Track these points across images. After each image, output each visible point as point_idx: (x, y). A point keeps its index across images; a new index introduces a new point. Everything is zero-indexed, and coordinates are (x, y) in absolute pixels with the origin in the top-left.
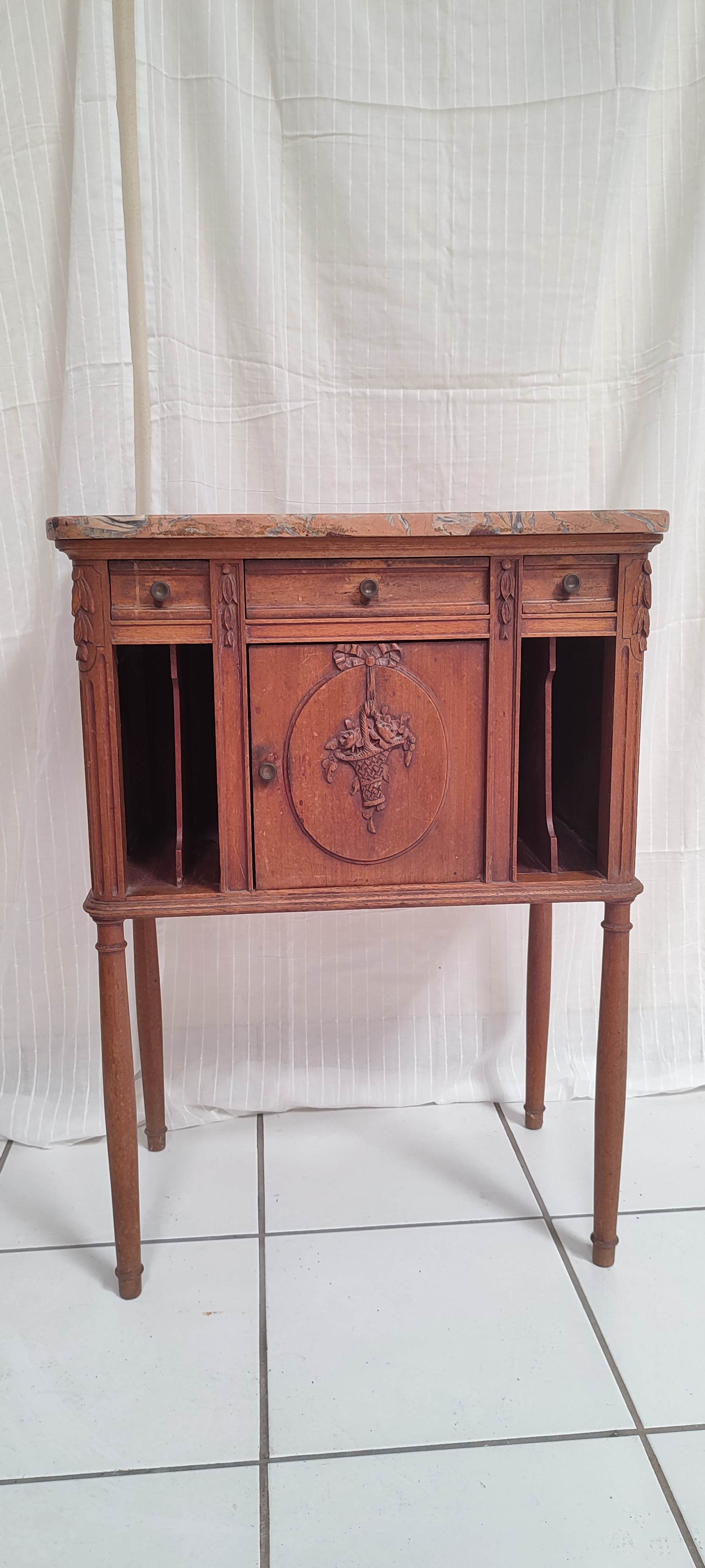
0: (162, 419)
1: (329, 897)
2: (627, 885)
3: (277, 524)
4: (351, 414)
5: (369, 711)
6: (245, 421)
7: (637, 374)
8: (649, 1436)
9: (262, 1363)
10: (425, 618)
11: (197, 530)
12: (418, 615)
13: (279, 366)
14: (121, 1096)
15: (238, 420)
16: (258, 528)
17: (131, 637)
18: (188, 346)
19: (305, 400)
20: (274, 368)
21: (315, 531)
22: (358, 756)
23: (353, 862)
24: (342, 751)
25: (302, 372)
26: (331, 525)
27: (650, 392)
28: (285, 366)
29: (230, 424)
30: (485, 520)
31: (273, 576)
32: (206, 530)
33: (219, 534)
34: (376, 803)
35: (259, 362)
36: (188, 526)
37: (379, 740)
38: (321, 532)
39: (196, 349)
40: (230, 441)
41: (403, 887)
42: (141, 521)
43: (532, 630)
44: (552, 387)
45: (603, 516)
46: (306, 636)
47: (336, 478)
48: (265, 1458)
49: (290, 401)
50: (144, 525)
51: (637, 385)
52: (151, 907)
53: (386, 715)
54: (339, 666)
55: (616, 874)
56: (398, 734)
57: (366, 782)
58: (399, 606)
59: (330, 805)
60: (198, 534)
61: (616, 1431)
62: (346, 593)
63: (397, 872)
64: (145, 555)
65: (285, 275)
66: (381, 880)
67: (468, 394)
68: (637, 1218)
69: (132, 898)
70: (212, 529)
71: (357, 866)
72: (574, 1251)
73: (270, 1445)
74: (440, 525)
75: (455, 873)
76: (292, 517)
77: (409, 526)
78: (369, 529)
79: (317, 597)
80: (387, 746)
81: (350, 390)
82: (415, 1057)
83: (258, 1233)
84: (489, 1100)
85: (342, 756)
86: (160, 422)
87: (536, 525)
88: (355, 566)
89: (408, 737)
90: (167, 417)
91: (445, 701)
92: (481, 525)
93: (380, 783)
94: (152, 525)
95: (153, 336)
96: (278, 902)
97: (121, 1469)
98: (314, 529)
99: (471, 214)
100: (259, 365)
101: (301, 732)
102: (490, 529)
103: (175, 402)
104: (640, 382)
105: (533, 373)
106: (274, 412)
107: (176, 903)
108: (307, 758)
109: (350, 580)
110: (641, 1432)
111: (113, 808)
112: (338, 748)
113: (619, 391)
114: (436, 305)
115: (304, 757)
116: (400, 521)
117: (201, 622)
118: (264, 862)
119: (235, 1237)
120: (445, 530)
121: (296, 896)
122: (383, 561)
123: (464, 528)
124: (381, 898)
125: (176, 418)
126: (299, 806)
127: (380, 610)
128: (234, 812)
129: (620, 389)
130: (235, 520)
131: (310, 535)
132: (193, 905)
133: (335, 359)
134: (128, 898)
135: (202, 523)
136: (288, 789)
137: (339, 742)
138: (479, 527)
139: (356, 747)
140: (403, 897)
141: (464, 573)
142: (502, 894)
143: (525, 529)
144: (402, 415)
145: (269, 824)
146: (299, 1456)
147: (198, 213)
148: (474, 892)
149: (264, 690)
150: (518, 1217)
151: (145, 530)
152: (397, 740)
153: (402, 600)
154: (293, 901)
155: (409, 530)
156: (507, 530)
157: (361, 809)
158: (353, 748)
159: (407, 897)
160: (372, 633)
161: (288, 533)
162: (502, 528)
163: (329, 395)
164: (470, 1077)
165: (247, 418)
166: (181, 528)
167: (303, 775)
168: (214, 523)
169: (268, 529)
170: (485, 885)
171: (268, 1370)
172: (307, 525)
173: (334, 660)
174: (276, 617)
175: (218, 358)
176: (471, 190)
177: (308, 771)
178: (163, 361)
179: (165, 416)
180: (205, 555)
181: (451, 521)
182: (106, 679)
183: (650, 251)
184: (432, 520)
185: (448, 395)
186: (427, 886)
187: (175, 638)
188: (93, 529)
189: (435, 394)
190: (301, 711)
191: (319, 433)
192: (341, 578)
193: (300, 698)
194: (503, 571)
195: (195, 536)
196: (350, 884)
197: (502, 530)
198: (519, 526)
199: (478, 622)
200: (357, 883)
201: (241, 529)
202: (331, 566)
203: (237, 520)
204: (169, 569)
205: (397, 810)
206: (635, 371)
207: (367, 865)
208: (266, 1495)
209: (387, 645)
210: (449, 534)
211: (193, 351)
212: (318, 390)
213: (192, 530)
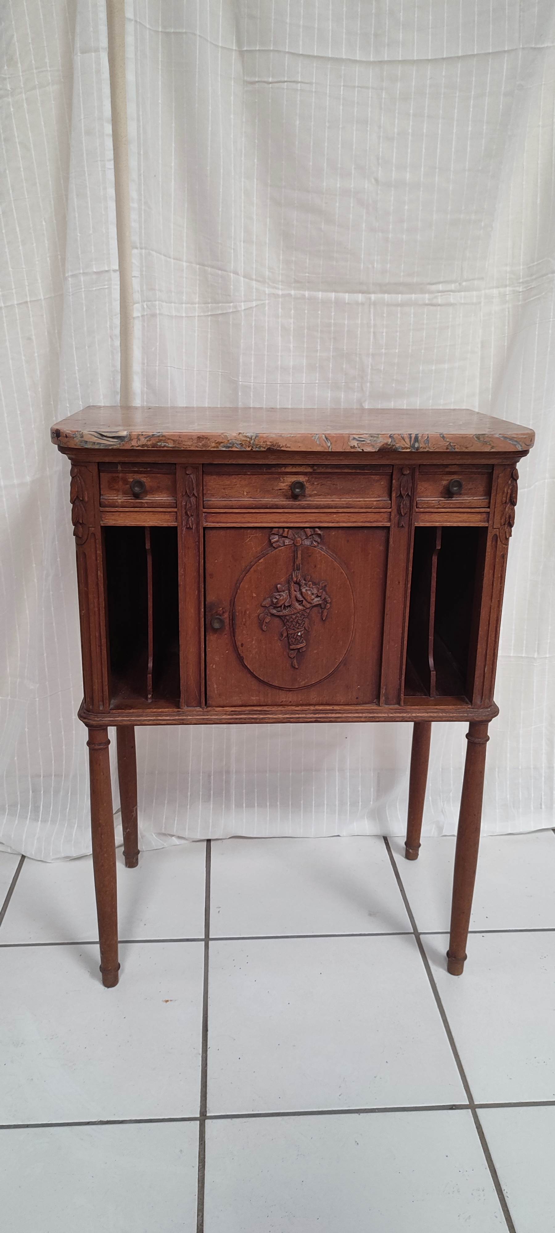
0: (143, 316)
1: (261, 714)
2: (487, 710)
3: (229, 440)
4: (293, 311)
5: (296, 579)
6: (208, 316)
7: (523, 283)
8: (477, 1110)
9: (204, 1040)
10: (341, 510)
11: (167, 444)
12: (336, 508)
13: (236, 273)
14: (105, 850)
15: (202, 314)
16: (214, 443)
17: (115, 520)
18: (165, 256)
19: (256, 300)
20: (232, 274)
21: (258, 446)
22: (286, 612)
23: (280, 688)
24: (275, 608)
25: (254, 277)
26: (271, 442)
27: (532, 299)
28: (241, 272)
29: (196, 318)
30: (390, 440)
31: (225, 476)
32: (174, 444)
33: (184, 448)
34: (299, 646)
35: (220, 269)
36: (160, 441)
37: (302, 601)
38: (262, 447)
39: (170, 258)
40: (196, 331)
41: (317, 707)
42: (124, 437)
43: (423, 521)
44: (454, 293)
45: (482, 439)
46: (249, 522)
47: (279, 363)
48: (203, 1116)
49: (244, 302)
50: (126, 440)
51: (523, 291)
52: (128, 719)
53: (309, 581)
54: (274, 545)
55: (479, 703)
56: (317, 596)
57: (291, 632)
58: (321, 501)
59: (264, 647)
60: (168, 447)
61: (454, 1105)
62: (280, 489)
63: (313, 696)
64: (126, 460)
65: (243, 197)
66: (301, 702)
67: (386, 297)
68: (483, 936)
69: (114, 711)
70: (178, 443)
71: (283, 692)
72: (434, 962)
73: (207, 1106)
74: (355, 443)
75: (357, 698)
76: (241, 435)
77: (331, 444)
78: (300, 445)
79: (258, 492)
80: (308, 605)
81: (293, 292)
82: (325, 802)
83: (204, 937)
84: (379, 834)
85: (274, 611)
86: (141, 318)
87: (429, 445)
88: (288, 470)
89: (325, 599)
90: (147, 315)
91: (354, 572)
92: (387, 444)
93: (303, 632)
94: (132, 439)
95: (137, 248)
96: (223, 717)
97: (102, 1119)
98: (257, 445)
99: (395, 150)
100: (220, 272)
101: (244, 593)
102: (394, 447)
103: (154, 302)
104: (525, 289)
105: (439, 283)
106: (231, 311)
107: (147, 716)
108: (248, 613)
109: (284, 480)
110: (472, 1107)
111: (100, 646)
112: (271, 606)
113: (507, 296)
114: (364, 226)
115: (245, 612)
116: (324, 440)
117: (169, 510)
118: (214, 687)
119: (188, 940)
120: (359, 447)
121: (237, 712)
122: (309, 466)
123: (372, 445)
124: (300, 716)
125: (154, 315)
126: (240, 647)
127: (306, 504)
128: (191, 650)
129: (508, 294)
130: (196, 437)
131: (254, 449)
132: (160, 718)
133: (281, 267)
134: (111, 711)
135: (171, 439)
136: (232, 634)
137: (272, 601)
138: (385, 445)
139: (285, 605)
140: (317, 716)
141: (372, 476)
142: (391, 715)
143: (421, 448)
144: (333, 314)
145: (218, 659)
146: (227, 1115)
147: (173, 145)
148: (370, 713)
149: (216, 561)
150: (395, 932)
151: (126, 443)
152: (316, 601)
153: (323, 495)
154: (235, 717)
155: (331, 447)
156: (407, 448)
157: (288, 651)
158: (283, 606)
159: (320, 716)
160: (300, 521)
161: (237, 448)
162: (403, 446)
163: (276, 296)
164: (366, 817)
165: (209, 313)
166: (154, 442)
167: (244, 624)
168: (180, 439)
169: (222, 444)
170: (379, 708)
171: (208, 1047)
172: (252, 442)
173: (270, 541)
174: (226, 507)
175: (188, 264)
176: (396, 130)
177: (248, 623)
178: (144, 269)
179: (145, 314)
180: (173, 461)
181: (363, 441)
182: (96, 551)
183: (539, 181)
184: (349, 440)
185: (370, 299)
186: (336, 707)
187: (149, 522)
188: (87, 441)
189: (360, 297)
190: (244, 577)
191: (267, 328)
192: (277, 478)
193: (243, 567)
194: (402, 476)
195: (165, 448)
196: (278, 704)
197: (403, 448)
198: (416, 445)
199: (382, 514)
200: (282, 704)
201: (201, 444)
202: (270, 469)
203: (198, 437)
204: (145, 470)
205: (315, 651)
206: (521, 281)
207: (291, 691)
208: (203, 1144)
209: (311, 530)
210: (361, 451)
211: (169, 259)
212: (267, 292)
213: (163, 444)
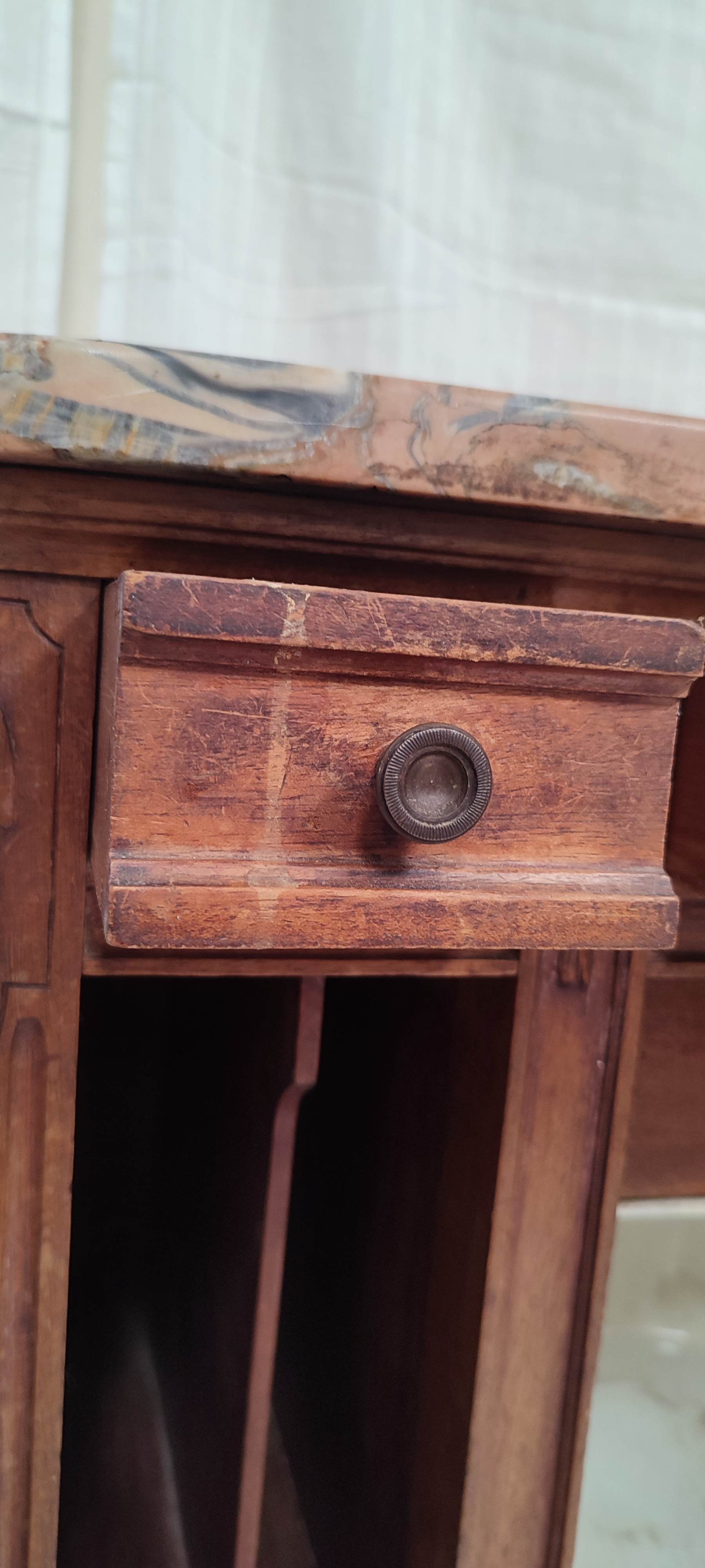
0: (130, 272)
11: (588, 479)
13: (395, 205)
19: (439, 290)
20: (385, 207)
25: (437, 229)
28: (408, 211)
35: (353, 187)
42: (328, 401)
49: (413, 287)
50: (343, 422)
60: (591, 497)
70: (654, 479)
81: (527, 288)
86: (121, 279)
90: (142, 269)
94: (382, 423)
95: (126, 77)
100: (351, 196)
103: (166, 238)
106: (376, 304)
125: (162, 275)
133: (501, 218)
151: (341, 444)
163: (485, 290)
166: (514, 455)
175: (258, 171)
178: (143, 142)
179: (139, 267)
188: (73, 406)
212: (465, 277)
213: (564, 476)
